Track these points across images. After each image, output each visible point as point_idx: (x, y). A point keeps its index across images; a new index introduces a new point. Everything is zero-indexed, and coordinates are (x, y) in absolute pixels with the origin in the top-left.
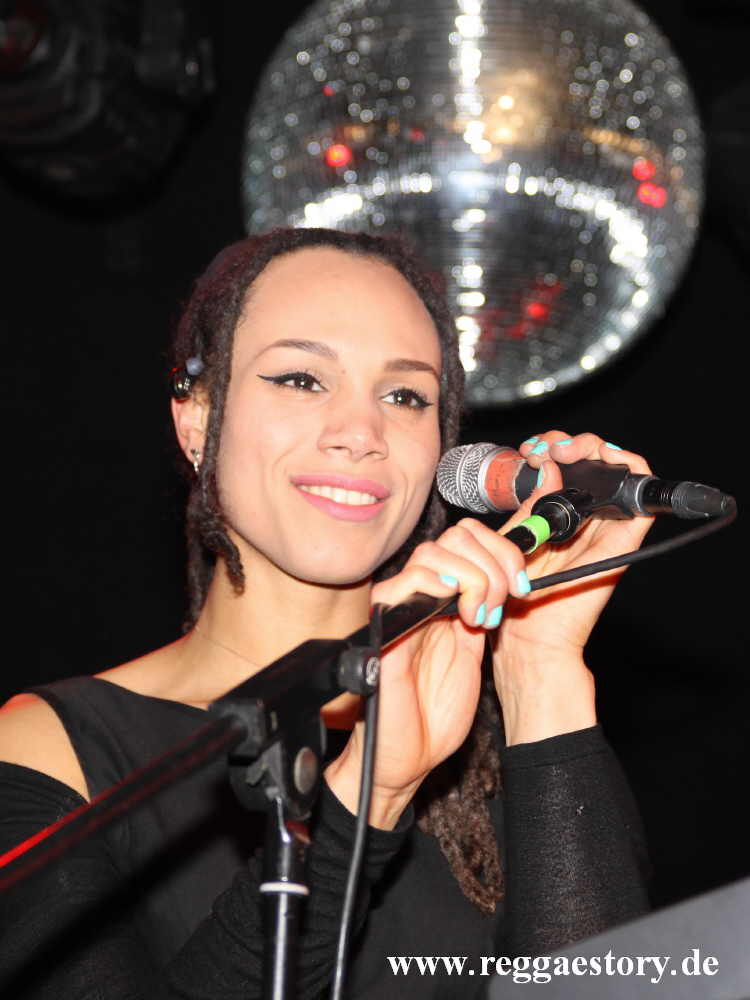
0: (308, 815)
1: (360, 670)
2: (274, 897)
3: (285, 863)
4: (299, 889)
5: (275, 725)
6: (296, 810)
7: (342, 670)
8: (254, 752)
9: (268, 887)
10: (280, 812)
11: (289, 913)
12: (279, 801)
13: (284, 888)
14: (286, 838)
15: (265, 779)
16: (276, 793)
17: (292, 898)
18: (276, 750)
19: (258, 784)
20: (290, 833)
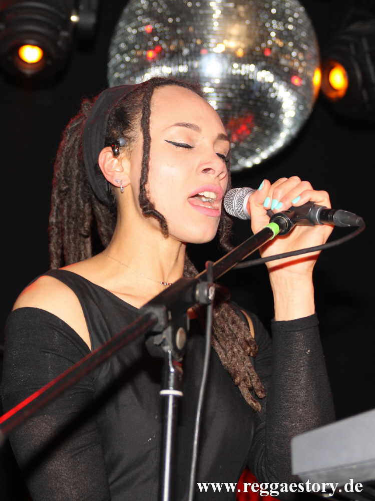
0: (181, 359)
1: (206, 292)
2: (166, 397)
3: (172, 381)
4: (178, 393)
5: (170, 317)
6: (176, 357)
7: (197, 292)
8: (160, 330)
9: (164, 392)
10: (170, 357)
11: (174, 404)
12: (170, 352)
13: (171, 393)
14: (172, 370)
15: (163, 343)
16: (168, 349)
17: (175, 397)
18: (170, 329)
19: (160, 345)
20: (174, 367)
